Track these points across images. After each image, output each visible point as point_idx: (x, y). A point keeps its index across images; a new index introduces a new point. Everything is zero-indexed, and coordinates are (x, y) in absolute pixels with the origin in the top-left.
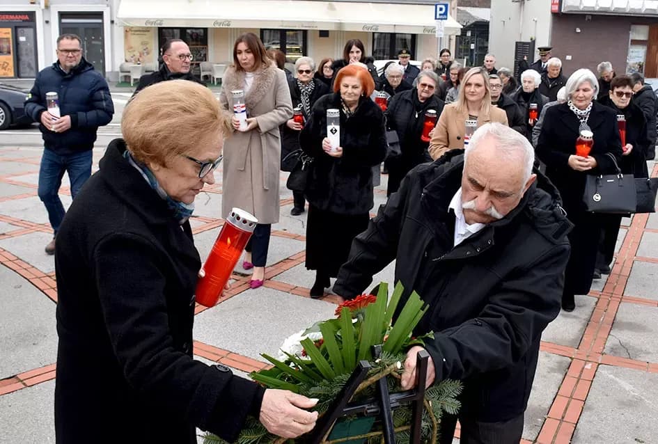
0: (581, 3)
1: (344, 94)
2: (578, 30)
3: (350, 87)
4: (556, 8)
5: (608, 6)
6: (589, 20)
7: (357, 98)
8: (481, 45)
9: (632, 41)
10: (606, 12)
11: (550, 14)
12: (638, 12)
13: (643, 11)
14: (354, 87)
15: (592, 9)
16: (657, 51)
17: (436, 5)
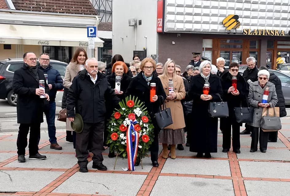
0: (175, 27)
1: (117, 72)
2: (174, 43)
3: (119, 69)
4: (160, 29)
5: (190, 28)
6: (179, 36)
7: (122, 74)
10: (190, 32)
11: (156, 33)
12: (207, 31)
13: (210, 31)
14: (121, 69)
15: (182, 30)
16: (218, 54)
17: (88, 28)
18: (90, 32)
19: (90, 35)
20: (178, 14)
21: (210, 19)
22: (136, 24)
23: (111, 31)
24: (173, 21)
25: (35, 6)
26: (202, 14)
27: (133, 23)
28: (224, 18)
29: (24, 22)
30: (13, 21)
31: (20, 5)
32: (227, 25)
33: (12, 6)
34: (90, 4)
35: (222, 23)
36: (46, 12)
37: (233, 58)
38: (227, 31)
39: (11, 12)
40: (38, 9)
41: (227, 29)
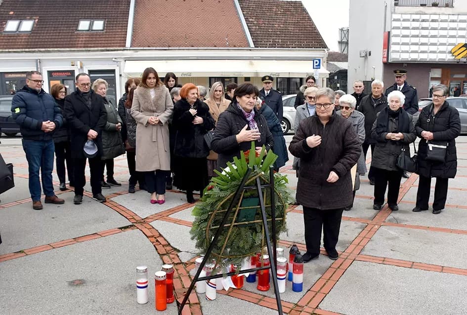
0: (400, 57)
4: (385, 60)
5: (416, 58)
6: (405, 66)
8: (343, 84)
9: (431, 78)
10: (415, 61)
11: (382, 63)
12: (434, 60)
13: (437, 60)
15: (407, 60)
17: (313, 60)
18: (315, 64)
19: (315, 67)
20: (404, 44)
21: (438, 49)
22: (366, 55)
23: (346, 61)
24: (398, 52)
25: (271, 43)
26: (429, 43)
27: (363, 54)
28: (453, 47)
29: (262, 57)
30: (253, 57)
31: (259, 43)
32: (456, 54)
33: (252, 45)
34: (321, 38)
35: (450, 52)
36: (280, 47)
37: (465, 87)
38: (456, 61)
39: (250, 50)
40: (274, 46)
41: (457, 58)
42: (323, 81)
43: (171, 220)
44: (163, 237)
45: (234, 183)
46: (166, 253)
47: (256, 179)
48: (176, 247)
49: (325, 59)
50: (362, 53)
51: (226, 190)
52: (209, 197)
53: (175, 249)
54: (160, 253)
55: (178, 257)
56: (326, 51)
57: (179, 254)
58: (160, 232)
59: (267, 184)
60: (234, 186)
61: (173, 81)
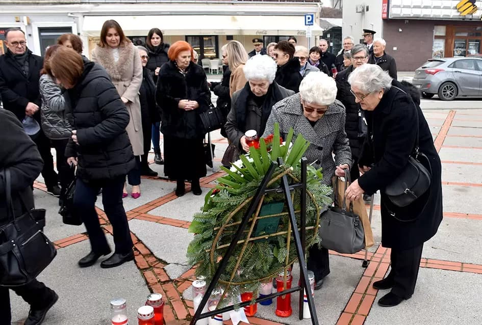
0: (401, 12)
2: (400, 30)
4: (385, 16)
6: (407, 23)
8: (337, 43)
9: (435, 36)
10: (418, 18)
11: (381, 20)
13: (441, 17)
15: (409, 16)
16: (452, 43)
17: (305, 16)
18: (307, 20)
19: (307, 24)
21: (442, 4)
22: (363, 11)
23: (341, 17)
24: (399, 7)
27: (360, 10)
28: (458, 2)
29: (246, 12)
30: (236, 12)
32: (461, 10)
35: (456, 8)
37: (470, 47)
38: (461, 17)
39: (233, 4)
41: (462, 14)
42: (316, 39)
43: (151, 219)
44: (143, 244)
45: (250, 184)
46: (148, 267)
47: (282, 178)
48: (161, 258)
49: (318, 15)
50: (359, 8)
51: (240, 194)
52: (215, 206)
53: (160, 260)
54: (141, 267)
55: (165, 271)
56: (319, 6)
57: (166, 268)
58: (138, 237)
59: (297, 182)
60: (252, 189)
61: (157, 38)
